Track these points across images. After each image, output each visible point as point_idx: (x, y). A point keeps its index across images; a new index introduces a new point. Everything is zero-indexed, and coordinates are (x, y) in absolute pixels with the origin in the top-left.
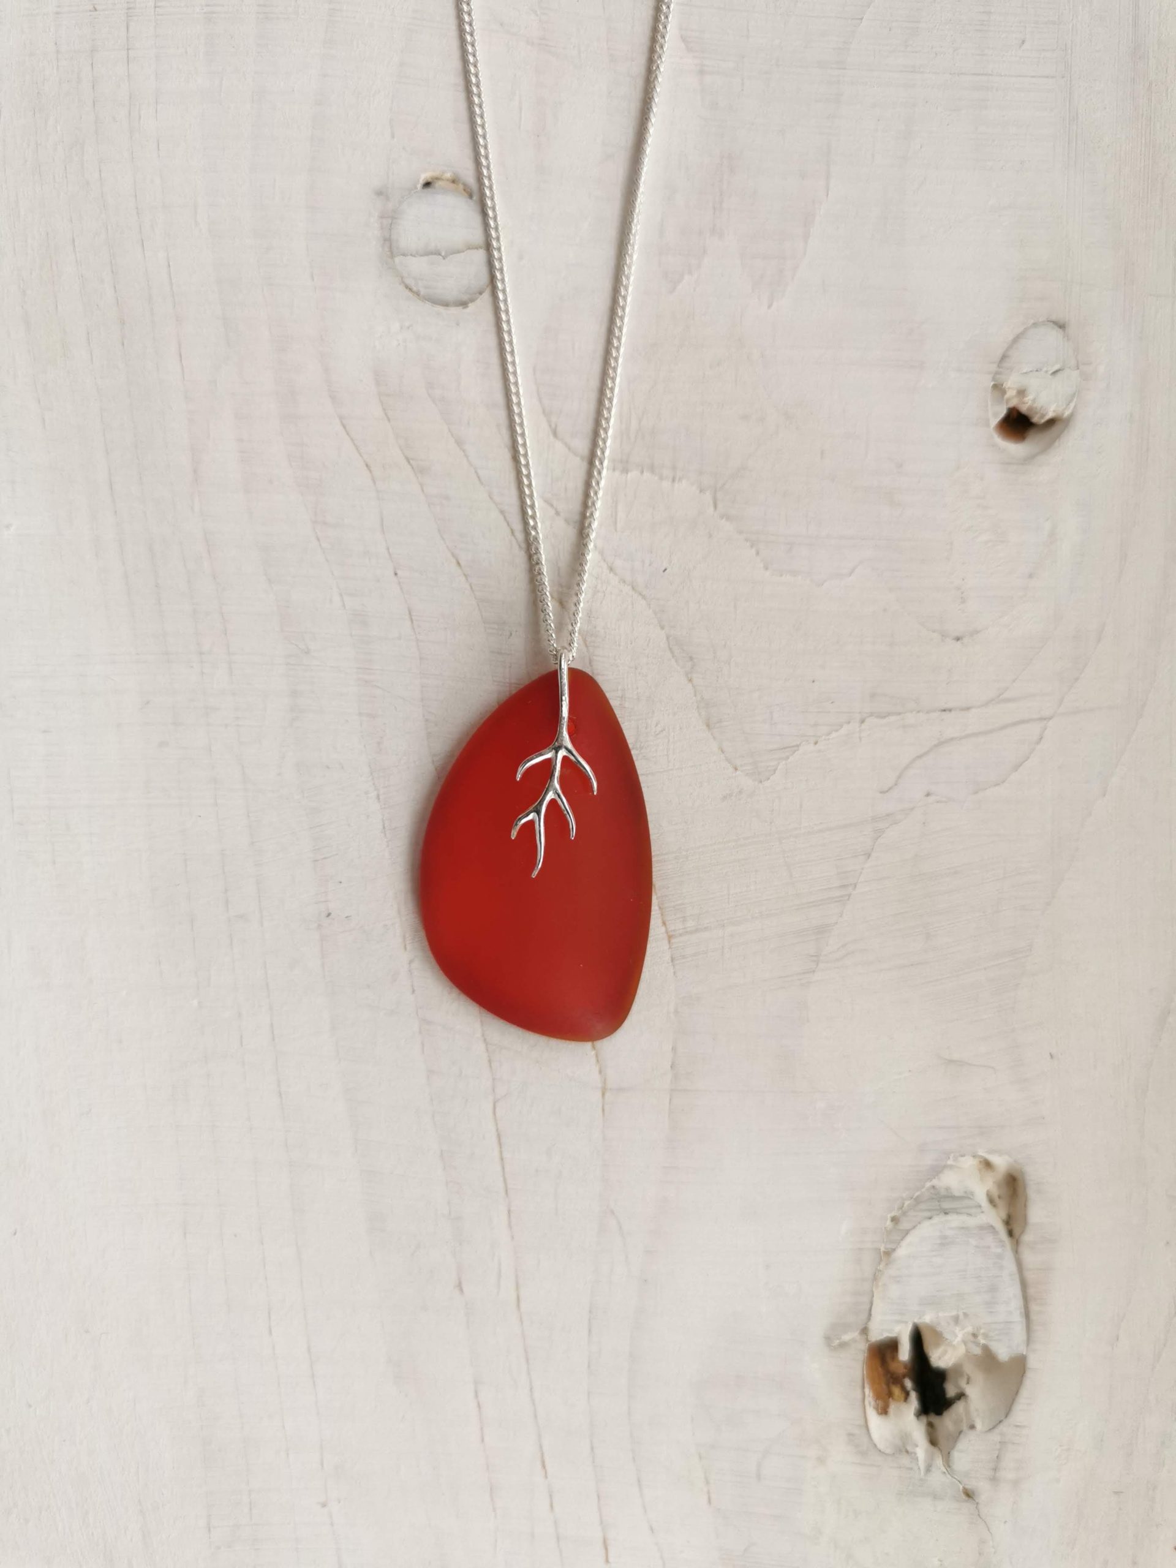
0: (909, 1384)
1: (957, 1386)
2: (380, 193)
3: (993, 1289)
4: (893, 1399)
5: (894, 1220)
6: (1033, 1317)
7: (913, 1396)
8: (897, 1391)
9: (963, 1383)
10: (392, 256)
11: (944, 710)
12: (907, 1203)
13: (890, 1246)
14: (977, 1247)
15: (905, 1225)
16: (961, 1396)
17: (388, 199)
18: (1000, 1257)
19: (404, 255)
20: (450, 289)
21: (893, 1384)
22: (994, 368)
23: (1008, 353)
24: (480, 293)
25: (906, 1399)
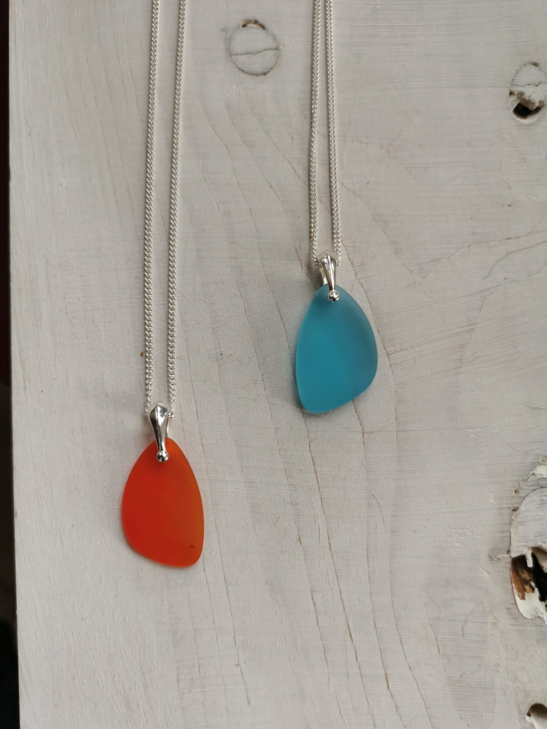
0: (533, 584)
2: (224, 30)
4: (527, 592)
5: (516, 492)
7: (536, 590)
8: (527, 588)
10: (231, 55)
11: (508, 239)
12: (522, 483)
13: (516, 506)
15: (522, 494)
17: (227, 32)
19: (236, 55)
20: (258, 68)
21: (525, 585)
22: (509, 85)
23: (515, 78)
24: (272, 68)
25: (533, 592)
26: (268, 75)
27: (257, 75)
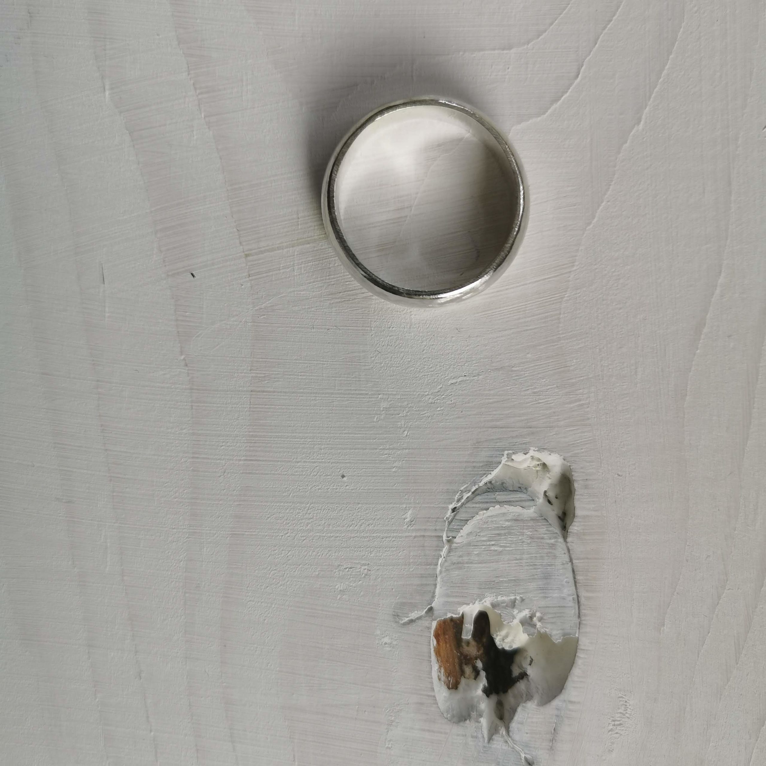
0: (479, 664)
1: (520, 667)
3: (547, 577)
4: (465, 677)
5: (454, 510)
6: (582, 600)
7: (483, 674)
8: (468, 670)
9: (525, 664)
12: (466, 496)
13: (451, 534)
14: (531, 538)
15: (462, 515)
16: (523, 675)
18: (552, 546)
21: (466, 664)
25: (475, 678)
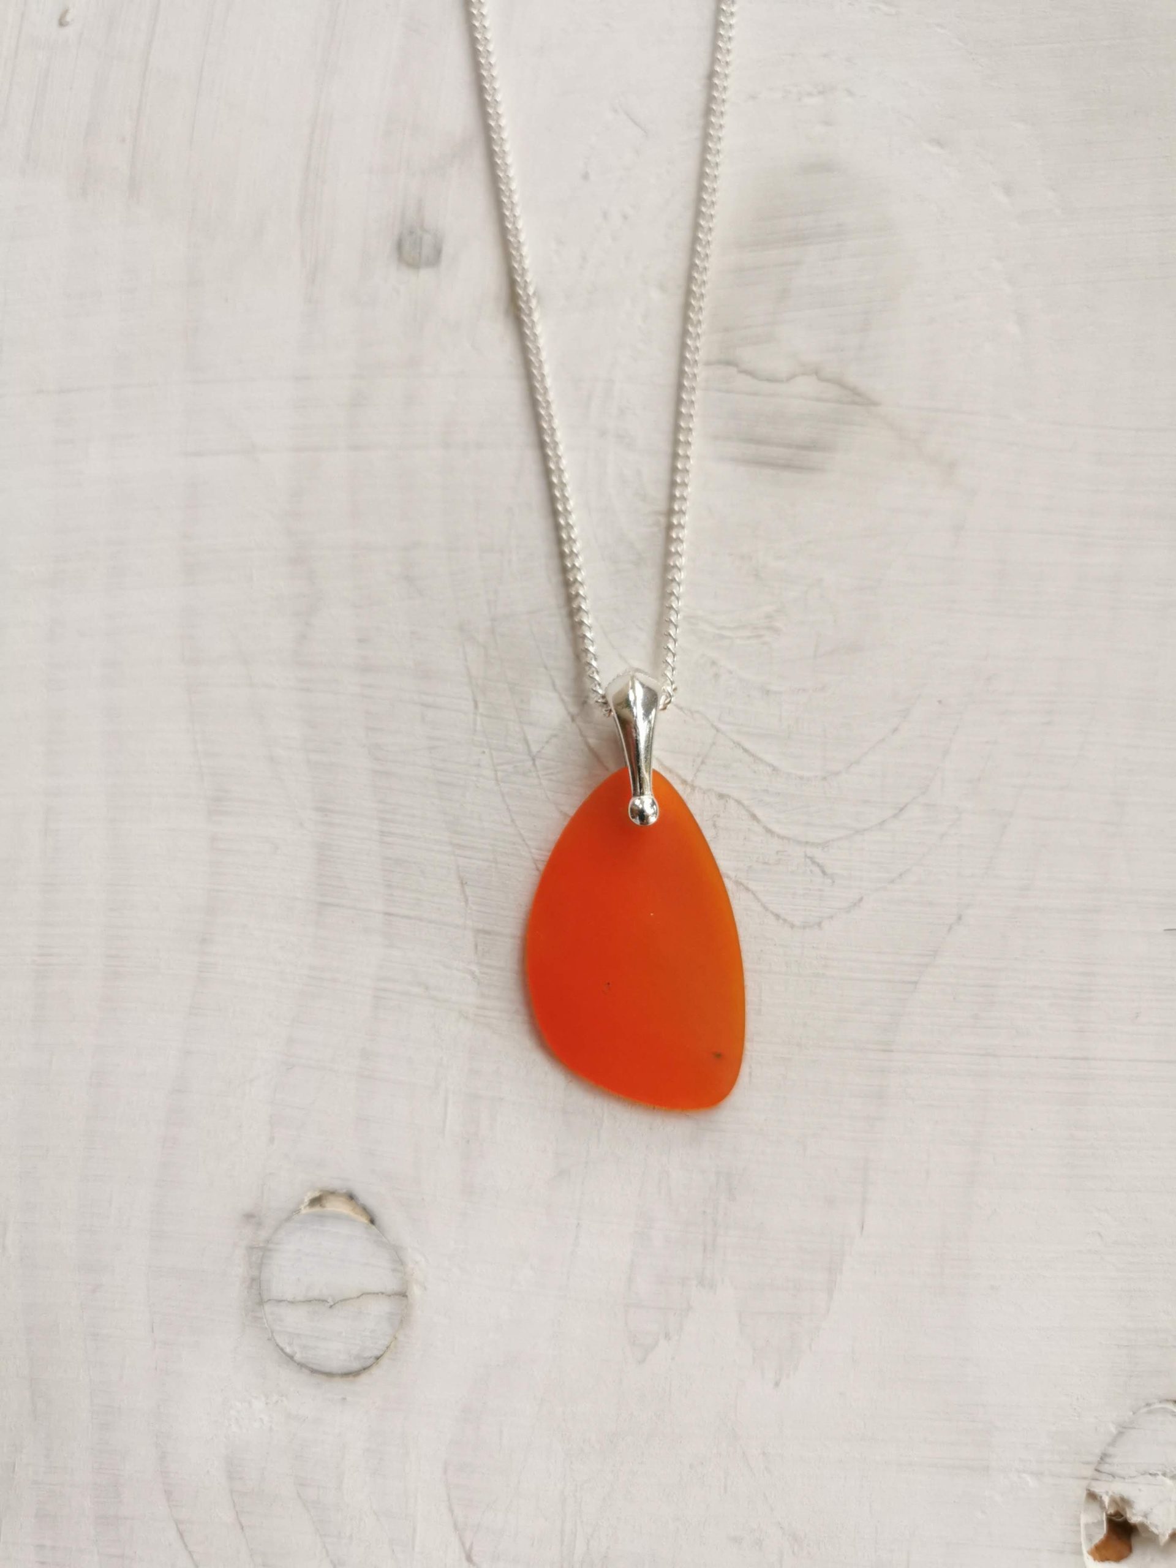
2: (250, 1217)
10: (261, 1302)
17: (259, 1224)
19: (277, 1303)
20: (335, 1354)
22: (1089, 1472)
23: (1111, 1450)
24: (378, 1358)
26: (364, 1378)
27: (330, 1375)
